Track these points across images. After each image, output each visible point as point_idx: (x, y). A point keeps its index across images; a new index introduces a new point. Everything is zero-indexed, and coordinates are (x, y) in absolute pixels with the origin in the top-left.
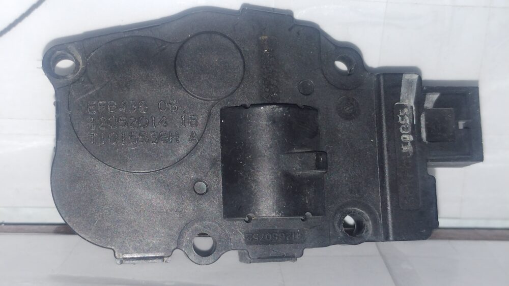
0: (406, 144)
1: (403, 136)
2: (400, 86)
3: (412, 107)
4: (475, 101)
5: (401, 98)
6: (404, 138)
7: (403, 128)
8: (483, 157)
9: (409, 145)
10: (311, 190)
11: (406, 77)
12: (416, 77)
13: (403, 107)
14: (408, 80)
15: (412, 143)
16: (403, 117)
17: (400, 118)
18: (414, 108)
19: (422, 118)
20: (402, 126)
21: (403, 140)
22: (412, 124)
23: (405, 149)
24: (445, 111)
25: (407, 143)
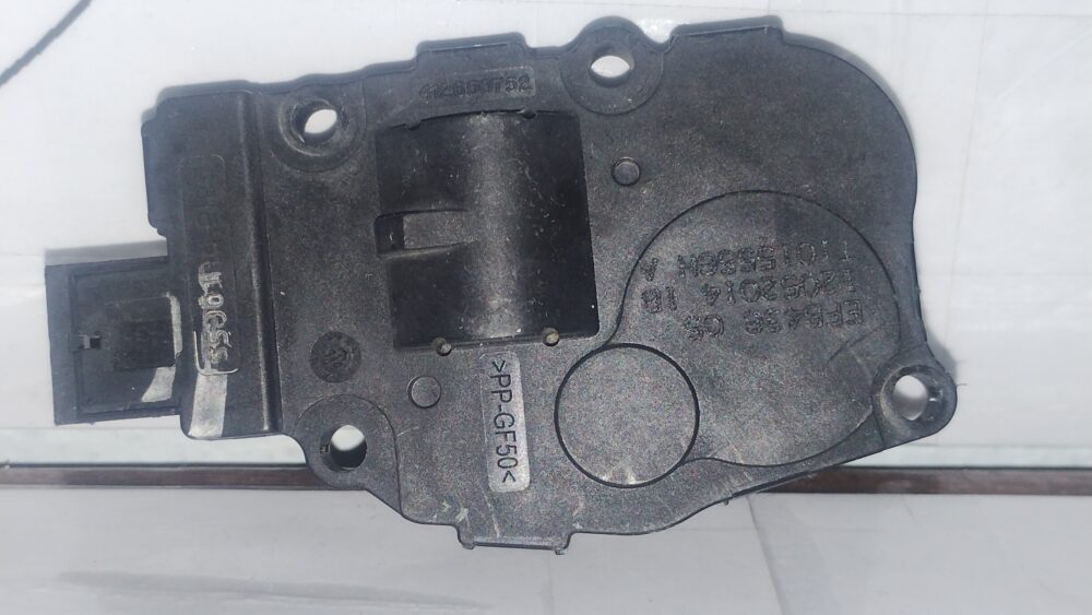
0: (214, 289)
1: (220, 303)
2: (228, 408)
3: (202, 366)
4: (63, 394)
5: (225, 384)
6: (217, 300)
7: (220, 320)
8: (46, 275)
9: (205, 287)
10: (409, 177)
11: (218, 429)
12: (195, 430)
13: (222, 365)
14: (211, 423)
15: (199, 292)
16: (222, 344)
17: (226, 341)
18: (197, 364)
19: (180, 345)
20: (222, 324)
21: (219, 297)
22: (199, 329)
23: (215, 277)
25: (210, 289)
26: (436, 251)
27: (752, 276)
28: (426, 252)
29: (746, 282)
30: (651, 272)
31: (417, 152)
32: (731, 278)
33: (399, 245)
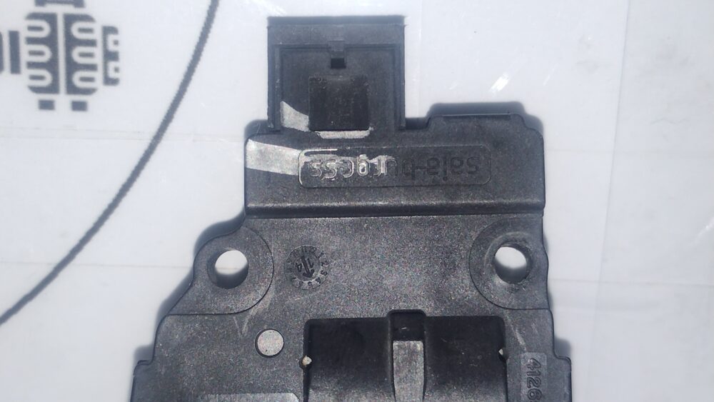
0: (372, 168)
1: (360, 173)
2: (268, 173)
3: (307, 154)
5: (290, 173)
6: (363, 170)
7: (346, 172)
9: (375, 161)
11: (252, 165)
12: (253, 145)
13: (307, 170)
14: (258, 159)
15: (371, 156)
16: (325, 172)
17: (327, 176)
18: (309, 150)
19: (327, 137)
20: (342, 174)
21: (366, 172)
22: (339, 153)
23: (383, 170)
24: (312, 89)
25: (373, 165)
33: (397, 336)
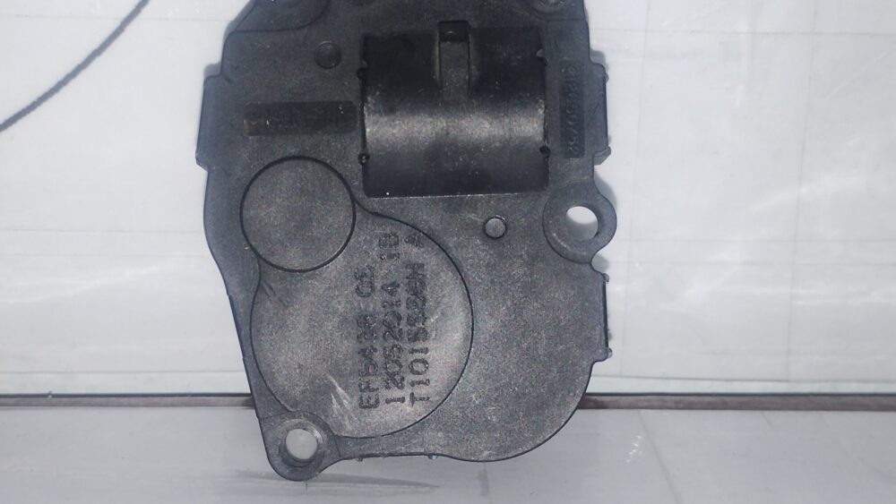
10: (499, 50)
26: (437, 68)
27: (404, 322)
28: (437, 61)
29: (399, 318)
30: (411, 241)
31: (519, 57)
32: (404, 305)
33: (443, 38)
